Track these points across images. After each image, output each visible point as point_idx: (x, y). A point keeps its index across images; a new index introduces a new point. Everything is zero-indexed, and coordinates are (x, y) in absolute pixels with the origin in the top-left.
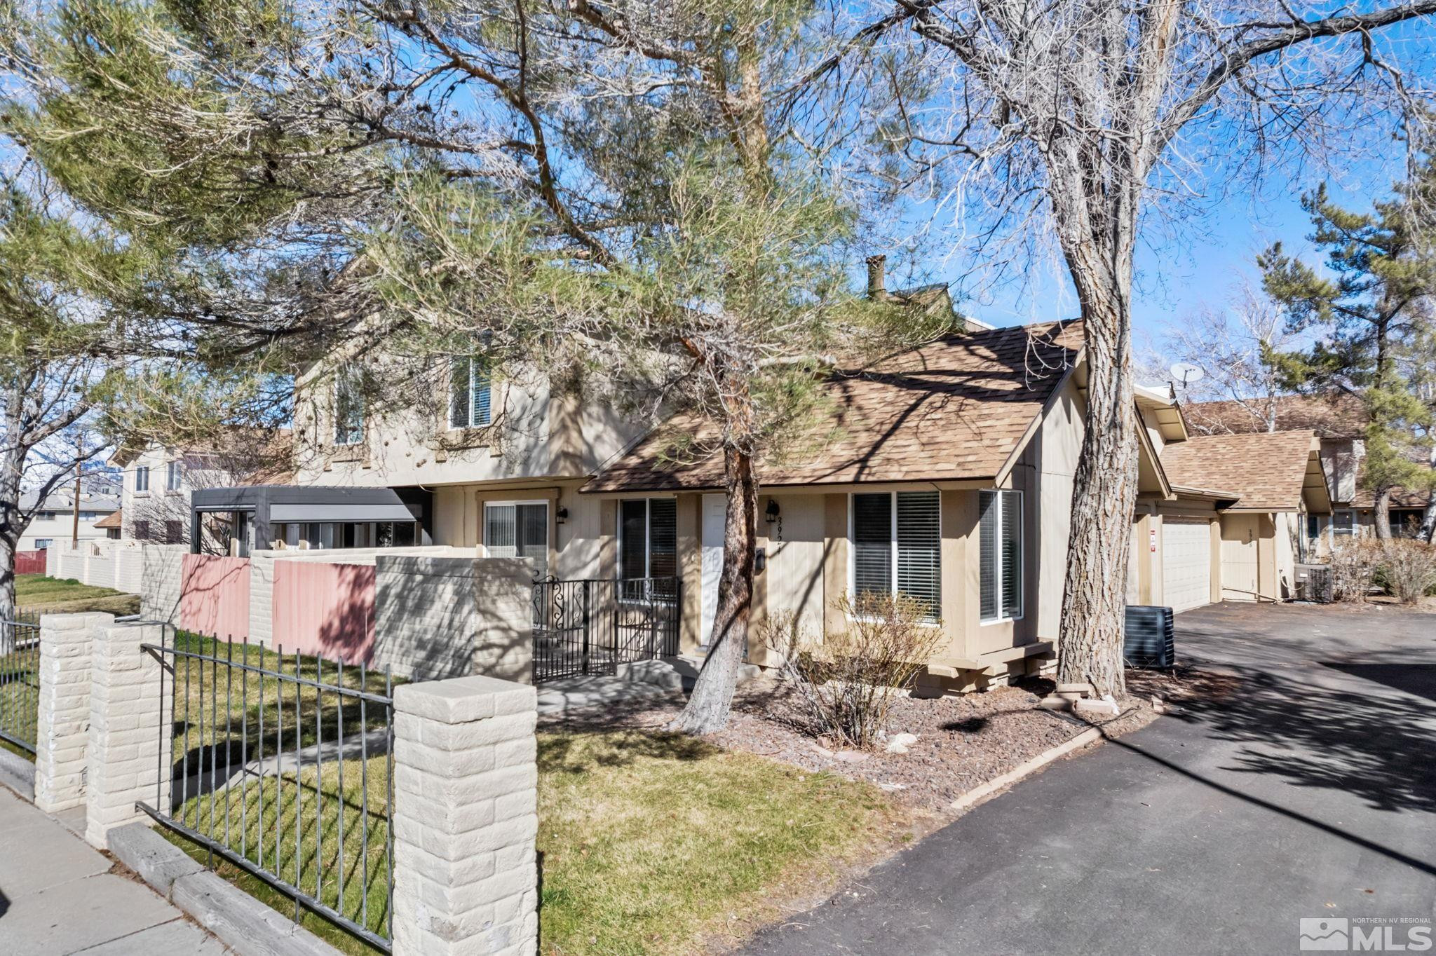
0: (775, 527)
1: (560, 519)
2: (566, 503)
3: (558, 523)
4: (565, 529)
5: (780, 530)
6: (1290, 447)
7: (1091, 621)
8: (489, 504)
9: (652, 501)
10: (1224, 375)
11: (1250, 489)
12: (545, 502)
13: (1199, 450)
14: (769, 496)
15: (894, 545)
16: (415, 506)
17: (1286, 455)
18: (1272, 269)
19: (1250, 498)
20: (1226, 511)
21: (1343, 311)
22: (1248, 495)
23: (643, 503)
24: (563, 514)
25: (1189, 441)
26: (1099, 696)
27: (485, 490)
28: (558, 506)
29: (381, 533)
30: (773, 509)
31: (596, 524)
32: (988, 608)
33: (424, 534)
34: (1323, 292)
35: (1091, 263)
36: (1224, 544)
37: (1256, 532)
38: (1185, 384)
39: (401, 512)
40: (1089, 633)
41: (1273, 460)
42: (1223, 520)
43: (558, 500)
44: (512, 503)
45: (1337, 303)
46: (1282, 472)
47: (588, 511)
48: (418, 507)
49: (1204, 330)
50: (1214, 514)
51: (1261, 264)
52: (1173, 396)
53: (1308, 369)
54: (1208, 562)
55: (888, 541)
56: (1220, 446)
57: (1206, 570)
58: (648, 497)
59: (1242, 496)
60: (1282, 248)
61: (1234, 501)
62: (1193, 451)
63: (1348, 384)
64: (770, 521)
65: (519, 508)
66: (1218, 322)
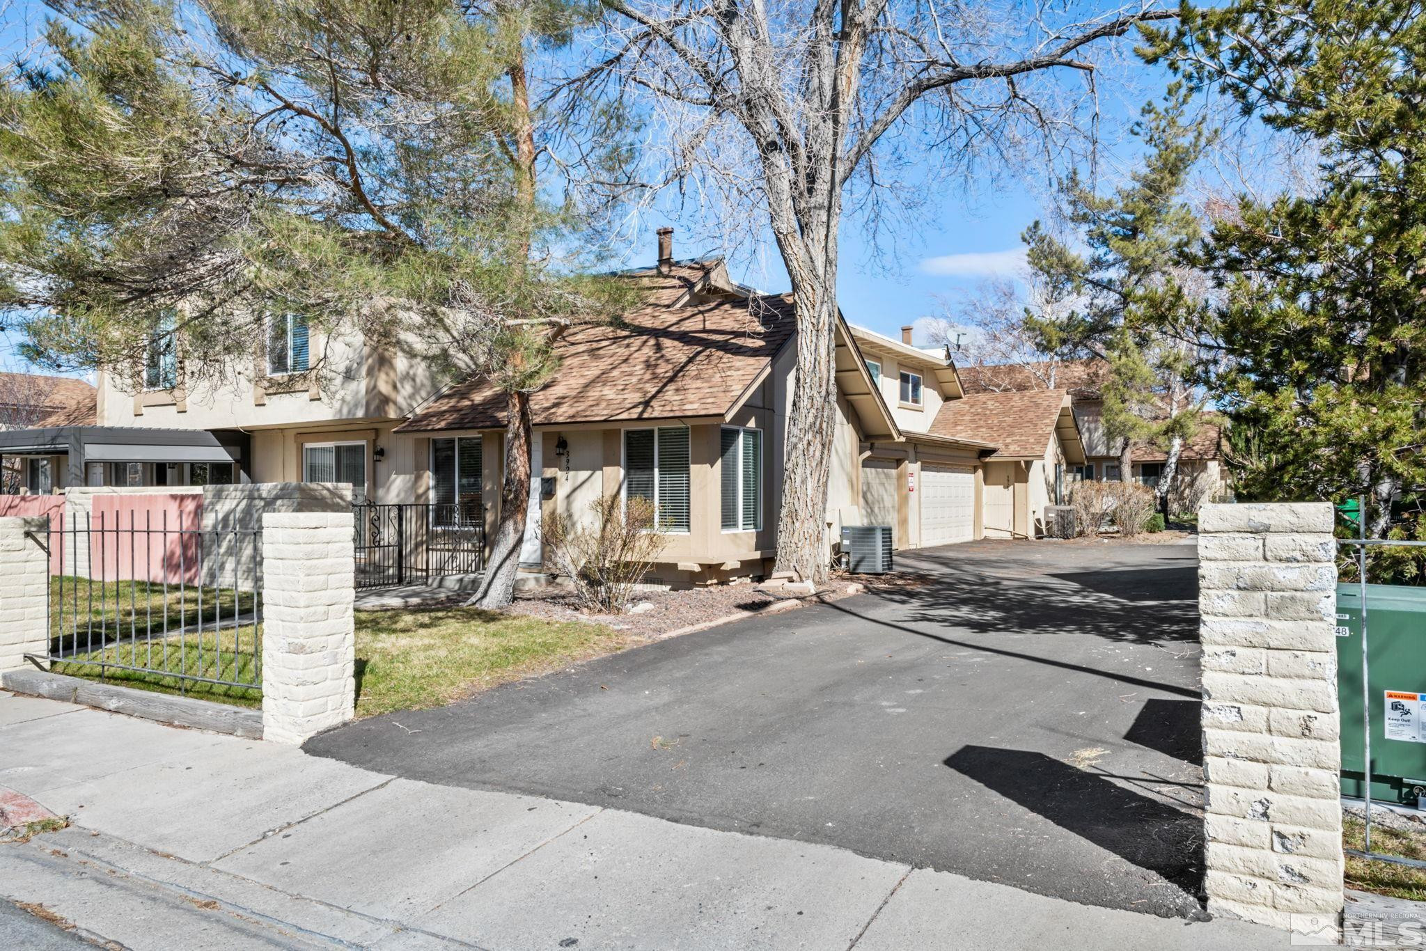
0: (564, 459)
1: (378, 457)
2: (382, 443)
3: (375, 461)
4: (382, 467)
5: (568, 461)
6: (1046, 403)
7: (797, 524)
8: (308, 445)
9: (460, 439)
10: (1010, 339)
11: (1008, 440)
12: (363, 442)
13: (972, 406)
14: (559, 433)
15: (656, 471)
16: (232, 448)
17: (1041, 410)
18: (1033, 245)
19: (1008, 449)
20: (988, 459)
21: (1096, 284)
22: (1007, 446)
23: (453, 441)
24: (380, 453)
25: (965, 398)
26: (802, 581)
27: (305, 432)
28: (375, 446)
29: (196, 473)
30: (562, 444)
31: (410, 460)
32: (728, 519)
33: (243, 474)
34: (1075, 266)
35: (795, 249)
36: (987, 489)
37: (1012, 478)
38: (959, 346)
39: (220, 454)
40: (796, 534)
41: (1031, 415)
42: (986, 468)
43: (375, 441)
44: (330, 444)
45: (1090, 277)
46: (1036, 425)
47: (403, 450)
48: (237, 450)
49: (995, 298)
50: (977, 463)
51: (1024, 240)
52: (949, 356)
53: (1063, 335)
54: (972, 503)
55: (652, 469)
56: (990, 403)
57: (971, 511)
58: (456, 435)
59: (1000, 446)
60: (1041, 226)
61: (993, 451)
62: (967, 407)
63: (1099, 347)
64: (560, 454)
65: (338, 449)
66: (1006, 290)
